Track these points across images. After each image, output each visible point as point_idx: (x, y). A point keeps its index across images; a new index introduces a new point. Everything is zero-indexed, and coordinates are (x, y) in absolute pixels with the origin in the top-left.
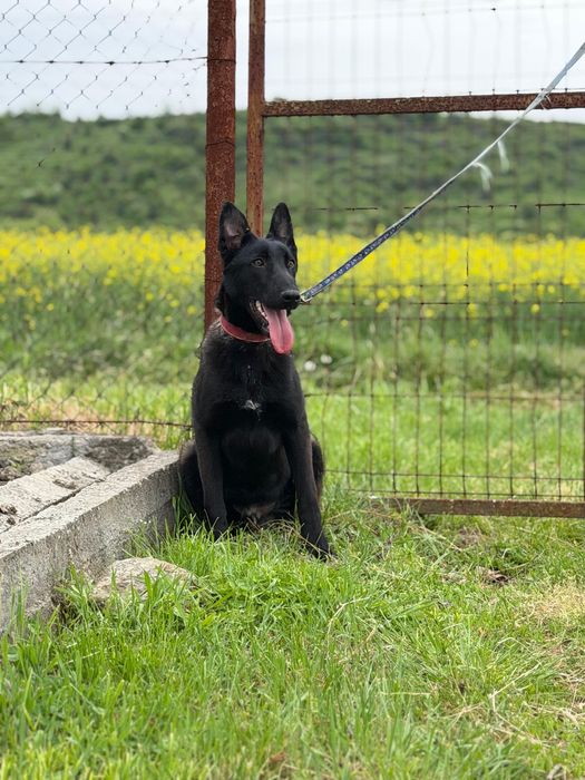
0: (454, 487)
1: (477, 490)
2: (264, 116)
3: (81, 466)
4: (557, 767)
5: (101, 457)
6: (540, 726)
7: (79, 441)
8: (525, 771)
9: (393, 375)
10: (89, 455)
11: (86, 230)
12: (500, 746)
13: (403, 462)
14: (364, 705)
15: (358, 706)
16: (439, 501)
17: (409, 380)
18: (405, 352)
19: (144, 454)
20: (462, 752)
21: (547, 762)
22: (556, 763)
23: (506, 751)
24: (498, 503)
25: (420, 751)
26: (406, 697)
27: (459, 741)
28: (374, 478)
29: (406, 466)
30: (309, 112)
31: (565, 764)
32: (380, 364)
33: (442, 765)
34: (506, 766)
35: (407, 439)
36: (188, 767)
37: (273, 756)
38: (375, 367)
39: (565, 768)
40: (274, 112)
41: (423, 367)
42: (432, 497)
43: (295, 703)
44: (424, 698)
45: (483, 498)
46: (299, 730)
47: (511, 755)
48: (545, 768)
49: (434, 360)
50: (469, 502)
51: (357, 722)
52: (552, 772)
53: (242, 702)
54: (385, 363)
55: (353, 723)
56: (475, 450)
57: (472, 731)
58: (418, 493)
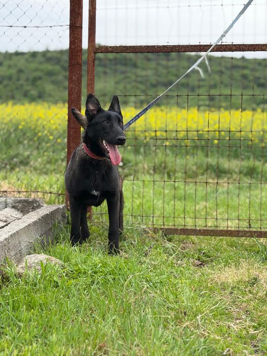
0: (180, 223)
1: (190, 224)
2: (95, 53)
3: (10, 212)
4: (227, 349)
5: (18, 208)
6: (220, 331)
7: (9, 201)
8: (213, 351)
9: (152, 172)
10: (13, 207)
11: (10, 103)
12: (202, 340)
13: (157, 211)
14: (141, 322)
15: (138, 322)
16: (174, 229)
17: (159, 174)
19: (39, 206)
20: (185, 343)
21: (223, 347)
22: (227, 347)
23: (205, 342)
24: (200, 230)
25: (167, 342)
26: (160, 318)
27: (184, 337)
28: (144, 218)
29: (157, 213)
30: (116, 51)
32: (146, 166)
33: (177, 348)
34: (205, 349)
35: (158, 201)
36: (61, 350)
37: (100, 345)
39: (231, 349)
40: (100, 51)
41: (165, 168)
42: (170, 227)
43: (110, 320)
44: (168, 318)
45: (193, 228)
46: (112, 332)
47: (207, 344)
48: (222, 350)
49: (170, 165)
50: (187, 230)
51: (138, 329)
52: (226, 351)
53: (85, 320)
54: (148, 166)
55: (136, 329)
56: (190, 206)
57: (190, 333)
58: (164, 225)
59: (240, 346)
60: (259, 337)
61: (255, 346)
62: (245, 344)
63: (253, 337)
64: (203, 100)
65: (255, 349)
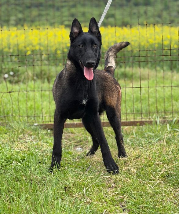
4: (105, 211)
8: (96, 213)
9: (35, 78)
12: (88, 206)
18: (38, 69)
20: (77, 209)
21: (102, 209)
22: (105, 209)
23: (90, 207)
25: (64, 210)
26: (58, 193)
27: (75, 205)
31: (107, 209)
32: (30, 74)
34: (91, 212)
38: (28, 74)
39: (108, 211)
41: (45, 74)
43: (24, 198)
44: (63, 192)
46: (26, 207)
47: (92, 208)
48: (102, 211)
51: (44, 203)
53: (6, 199)
54: (32, 74)
57: (79, 201)
58: (51, 122)
59: (113, 207)
60: (125, 199)
61: (123, 206)
62: (116, 205)
63: (121, 200)
65: (123, 208)
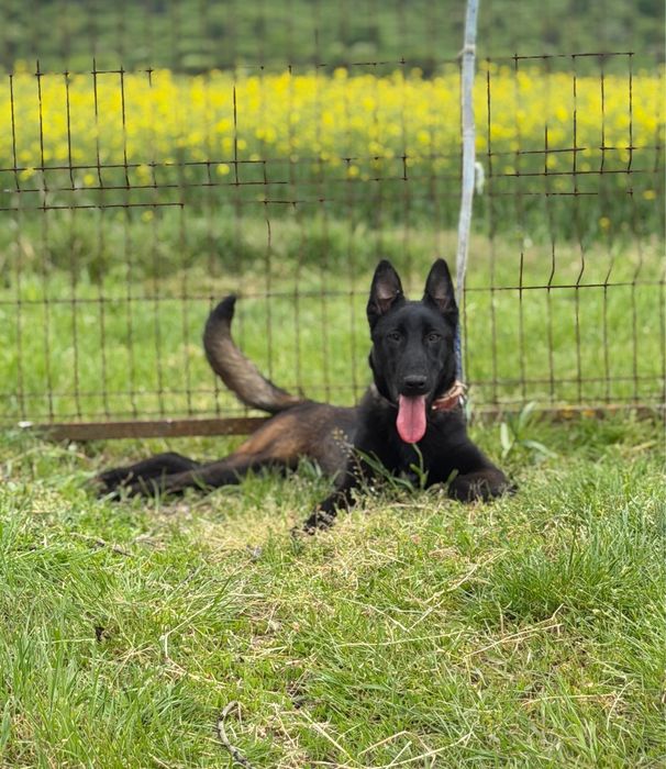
0: (121, 406)
1: (149, 409)
4: (232, 704)
8: (197, 710)
12: (170, 686)
13: (62, 378)
14: (22, 655)
15: (16, 658)
16: (104, 425)
17: (65, 269)
18: (58, 232)
20: (131, 697)
21: (221, 700)
22: (230, 700)
23: (175, 691)
24: (173, 424)
25: (86, 698)
26: (69, 645)
27: (127, 685)
28: (26, 400)
29: (65, 382)
31: (241, 700)
32: (28, 250)
33: (109, 710)
34: (177, 706)
35: (65, 349)
38: (20, 252)
39: (239, 703)
41: (84, 252)
42: (96, 420)
44: (90, 644)
45: (157, 418)
47: (182, 694)
48: (219, 706)
50: (141, 425)
51: (16, 676)
52: (227, 708)
54: (35, 249)
55: (12, 676)
57: (142, 674)
58: (80, 415)
59: (262, 695)
60: (309, 669)
61: (299, 693)
62: (275, 690)
63: (293, 674)
64: (191, 36)
65: (299, 698)
